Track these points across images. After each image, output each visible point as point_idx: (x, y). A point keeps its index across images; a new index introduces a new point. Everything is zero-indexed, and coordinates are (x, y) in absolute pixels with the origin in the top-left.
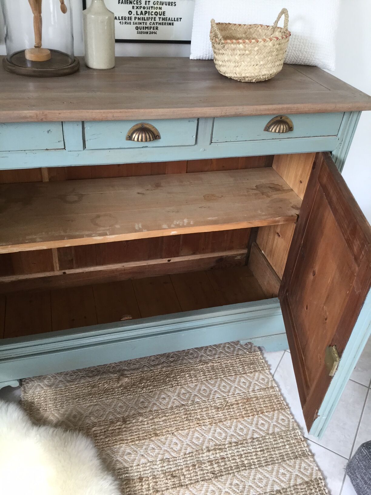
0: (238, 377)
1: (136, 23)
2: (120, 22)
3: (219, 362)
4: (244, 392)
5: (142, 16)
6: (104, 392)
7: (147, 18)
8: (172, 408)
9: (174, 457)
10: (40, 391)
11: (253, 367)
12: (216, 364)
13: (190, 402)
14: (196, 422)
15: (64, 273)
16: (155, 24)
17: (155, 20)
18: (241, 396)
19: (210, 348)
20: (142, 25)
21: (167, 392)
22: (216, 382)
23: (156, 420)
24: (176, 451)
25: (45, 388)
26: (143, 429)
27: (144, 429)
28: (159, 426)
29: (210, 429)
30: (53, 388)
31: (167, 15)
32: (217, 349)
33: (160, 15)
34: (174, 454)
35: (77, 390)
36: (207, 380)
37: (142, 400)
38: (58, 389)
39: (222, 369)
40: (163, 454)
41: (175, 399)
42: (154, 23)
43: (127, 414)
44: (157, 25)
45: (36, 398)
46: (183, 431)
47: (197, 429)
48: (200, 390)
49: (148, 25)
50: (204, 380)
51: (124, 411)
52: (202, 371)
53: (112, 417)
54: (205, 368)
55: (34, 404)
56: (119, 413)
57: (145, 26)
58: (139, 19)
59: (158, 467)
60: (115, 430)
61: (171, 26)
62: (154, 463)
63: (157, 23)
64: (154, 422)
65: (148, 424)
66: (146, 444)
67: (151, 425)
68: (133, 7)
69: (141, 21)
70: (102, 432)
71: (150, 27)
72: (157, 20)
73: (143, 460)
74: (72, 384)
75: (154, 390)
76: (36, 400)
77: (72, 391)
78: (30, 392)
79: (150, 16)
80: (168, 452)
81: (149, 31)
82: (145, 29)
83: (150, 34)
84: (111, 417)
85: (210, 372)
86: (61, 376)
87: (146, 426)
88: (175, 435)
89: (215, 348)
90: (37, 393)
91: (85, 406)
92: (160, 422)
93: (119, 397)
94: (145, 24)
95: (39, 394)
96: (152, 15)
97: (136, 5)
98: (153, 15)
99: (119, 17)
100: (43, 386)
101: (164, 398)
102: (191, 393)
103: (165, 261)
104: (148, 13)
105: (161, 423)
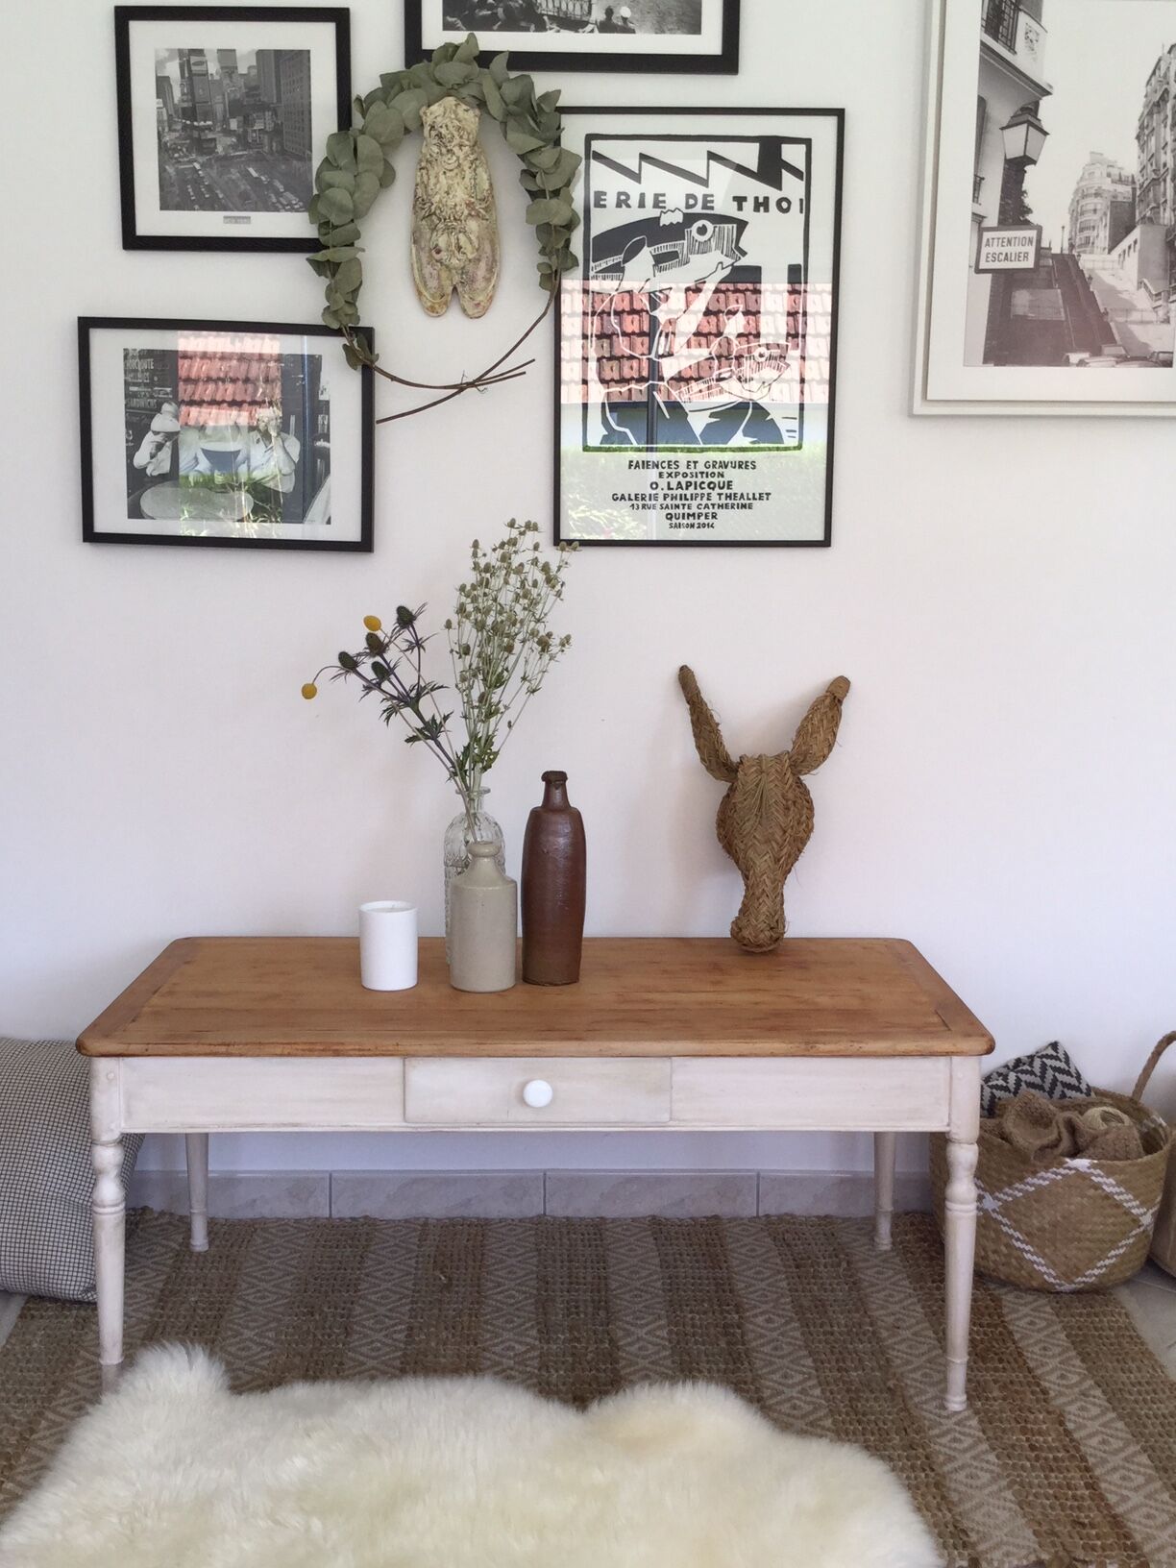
1: (667, 507)
2: (633, 505)
5: (680, 491)
7: (692, 495)
17: (709, 499)
20: (680, 511)
31: (736, 489)
33: (720, 488)
42: (707, 504)
44: (713, 508)
49: (694, 510)
57: (686, 511)
58: (674, 497)
61: (748, 509)
63: (715, 504)
68: (661, 475)
69: (678, 502)
71: (699, 514)
72: (715, 499)
79: (699, 491)
81: (696, 521)
82: (688, 519)
83: (699, 527)
94: (686, 507)
96: (702, 489)
97: (666, 470)
99: (629, 495)
104: (693, 486)
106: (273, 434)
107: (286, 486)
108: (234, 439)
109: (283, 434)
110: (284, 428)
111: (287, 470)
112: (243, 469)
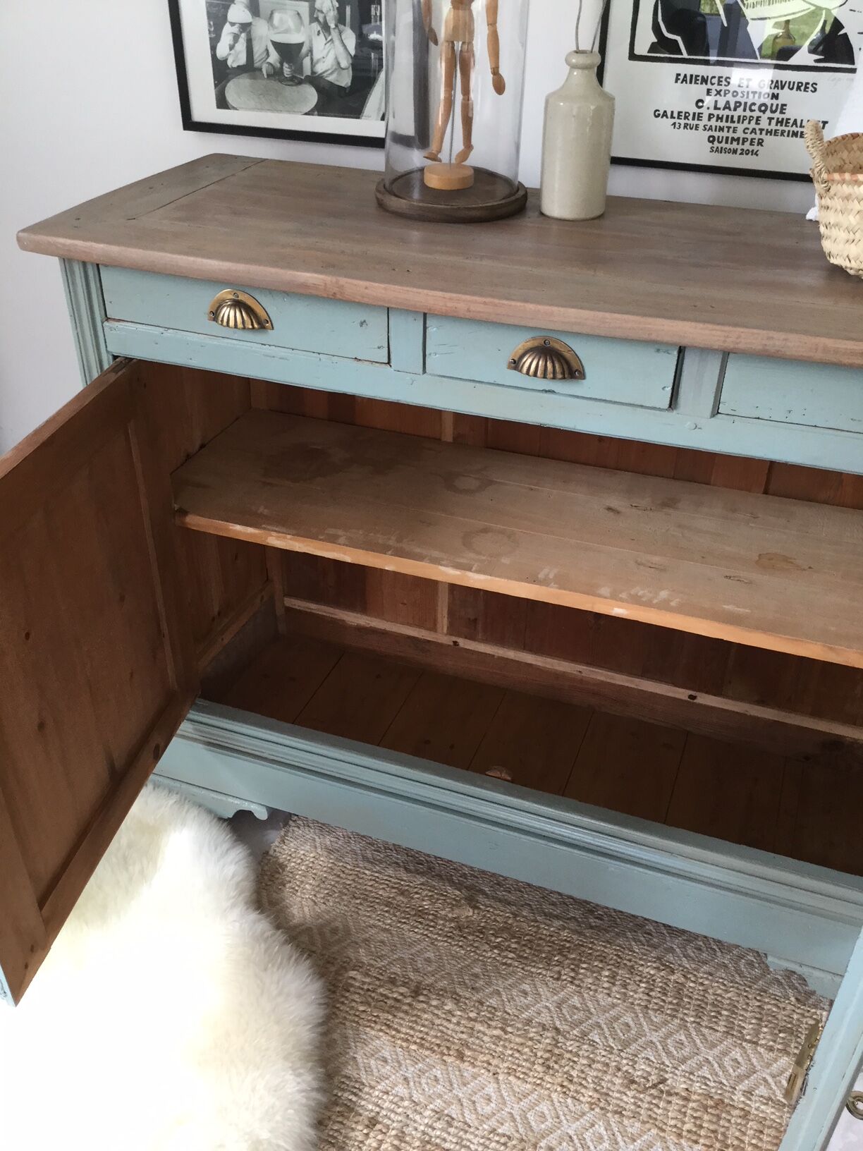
0: (730, 1040)
1: (711, 128)
2: (674, 124)
3: (702, 984)
4: (721, 1083)
5: (727, 112)
6: (414, 915)
7: (739, 117)
8: (529, 1022)
9: (465, 1123)
10: (308, 851)
11: (783, 1038)
12: (692, 985)
13: (575, 1032)
14: (560, 1080)
15: (455, 643)
16: (758, 132)
17: (757, 123)
18: (707, 1085)
19: (701, 943)
20: (725, 134)
21: (538, 984)
22: (665, 1023)
23: (479, 1027)
24: (477, 1113)
25: (319, 851)
26: (441, 1028)
27: (445, 1030)
28: (477, 1042)
29: (584, 1114)
30: (332, 857)
31: (790, 113)
32: (719, 954)
33: (773, 112)
34: (470, 1117)
35: (370, 884)
36: (646, 1007)
37: (477, 970)
38: (341, 864)
39: (699, 1002)
40: (449, 1104)
41: (547, 1007)
42: (754, 129)
43: (430, 980)
44: (761, 133)
45: (294, 860)
46: (519, 1082)
47: (554, 1096)
48: (617, 1019)
49: (739, 134)
50: (639, 1005)
51: (429, 972)
52: (647, 982)
53: (399, 971)
54: (659, 980)
55: (284, 870)
56: (416, 970)
57: (731, 135)
58: (719, 118)
59: (422, 1121)
60: (388, 998)
61: (798, 139)
62: (418, 1108)
63: (763, 130)
64: (472, 1029)
65: (458, 1024)
66: (428, 1060)
67: (462, 1029)
68: (709, 92)
69: (723, 124)
70: (362, 989)
71: (744, 139)
72: (764, 124)
73: (401, 1090)
74: (370, 866)
75: (516, 964)
76: (293, 864)
77: (361, 881)
78: (292, 845)
79: (748, 113)
80: (462, 1105)
81: (740, 147)
82: (732, 143)
83: (741, 154)
84: (396, 969)
85: (665, 994)
86: (360, 843)
87: (451, 1026)
88: (497, 1081)
89: (715, 947)
90: (302, 852)
91: (365, 922)
92: (485, 1034)
93: (436, 939)
94: (731, 130)
95: (302, 857)
96: (752, 110)
97: (716, 87)
98: (754, 111)
99: (672, 112)
100: (318, 845)
101: (525, 993)
102: (591, 1014)
103: (682, 694)
104: (742, 107)
105: (486, 1039)
106: (332, 26)
107: (345, 80)
108: (298, 31)
109: (341, 27)
110: (341, 20)
111: (345, 63)
112: (307, 62)
